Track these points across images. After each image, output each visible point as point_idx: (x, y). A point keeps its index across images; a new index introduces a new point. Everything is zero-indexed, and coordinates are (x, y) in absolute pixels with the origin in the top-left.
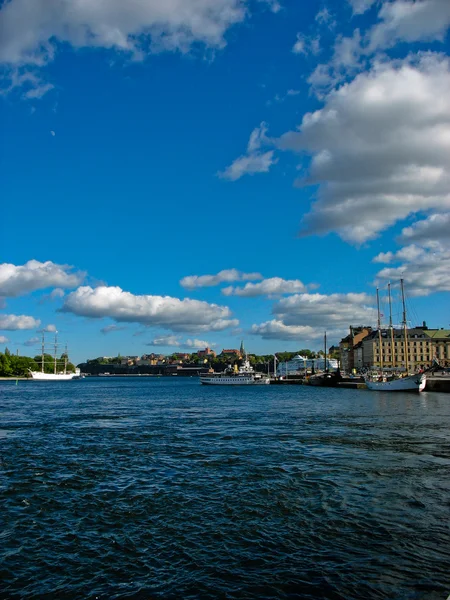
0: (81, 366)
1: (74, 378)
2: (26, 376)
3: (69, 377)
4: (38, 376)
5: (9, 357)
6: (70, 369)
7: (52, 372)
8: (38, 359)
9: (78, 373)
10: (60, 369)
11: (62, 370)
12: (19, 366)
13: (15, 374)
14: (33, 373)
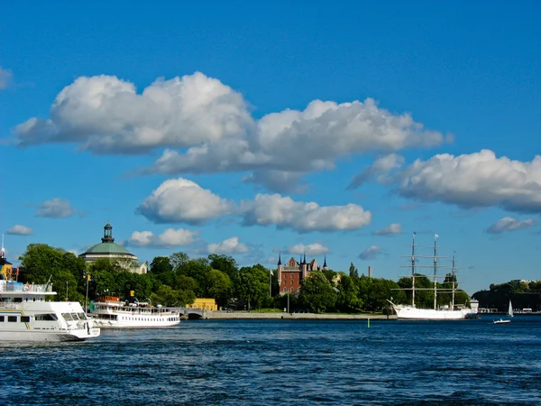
0: (479, 296)
1: (468, 316)
2: (386, 312)
3: (459, 314)
4: (407, 312)
5: (357, 281)
6: (461, 300)
7: (429, 305)
8: (405, 283)
9: (475, 308)
10: (444, 300)
11: (447, 302)
12: (373, 296)
13: (368, 309)
14: (396, 307)
